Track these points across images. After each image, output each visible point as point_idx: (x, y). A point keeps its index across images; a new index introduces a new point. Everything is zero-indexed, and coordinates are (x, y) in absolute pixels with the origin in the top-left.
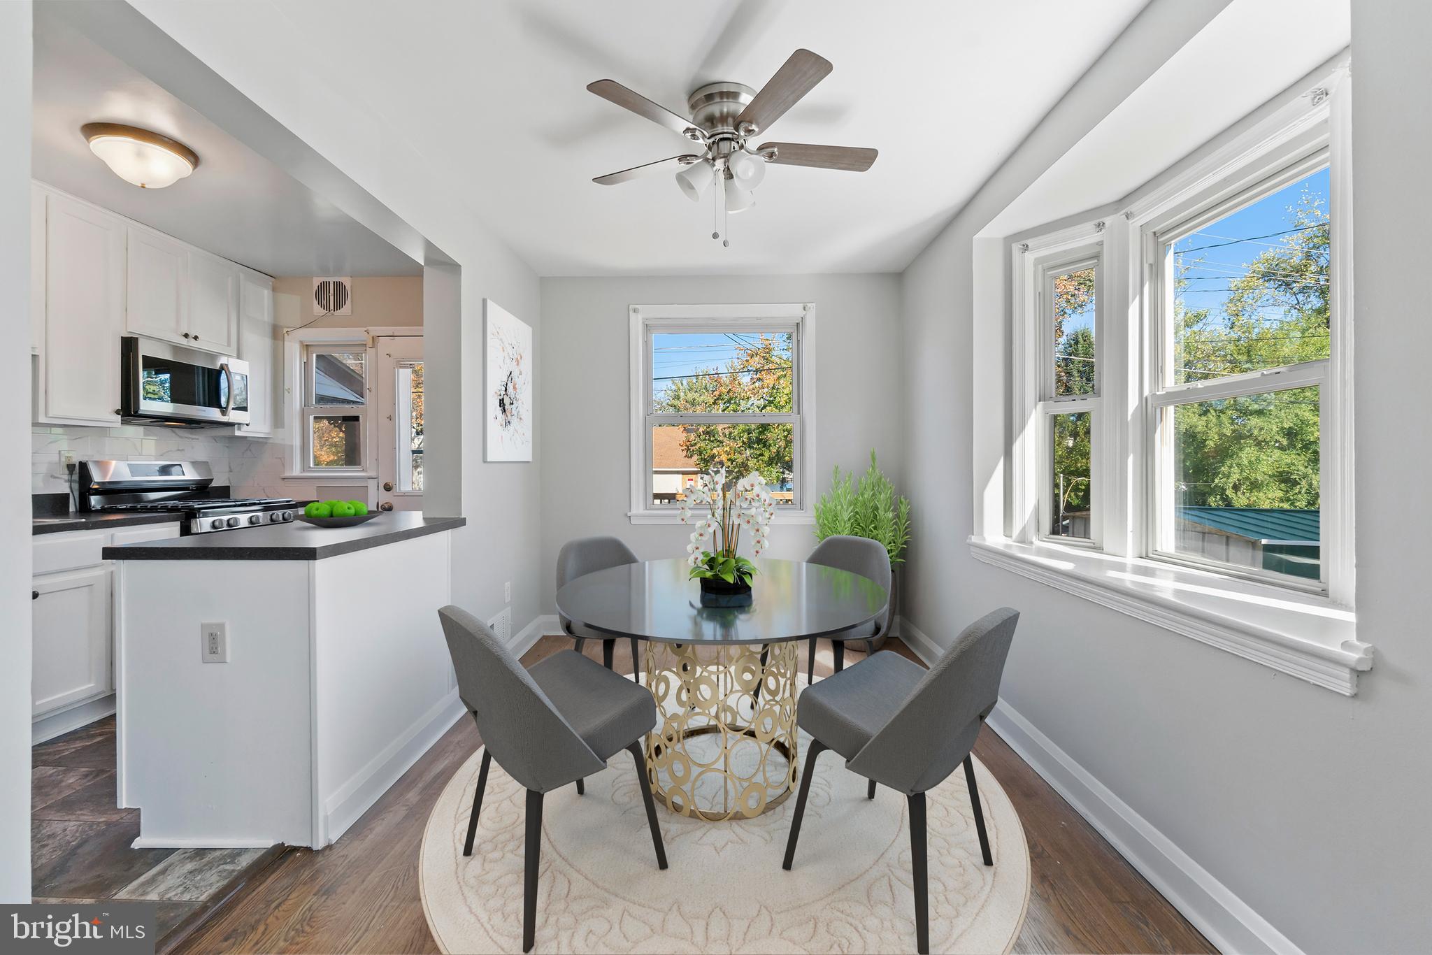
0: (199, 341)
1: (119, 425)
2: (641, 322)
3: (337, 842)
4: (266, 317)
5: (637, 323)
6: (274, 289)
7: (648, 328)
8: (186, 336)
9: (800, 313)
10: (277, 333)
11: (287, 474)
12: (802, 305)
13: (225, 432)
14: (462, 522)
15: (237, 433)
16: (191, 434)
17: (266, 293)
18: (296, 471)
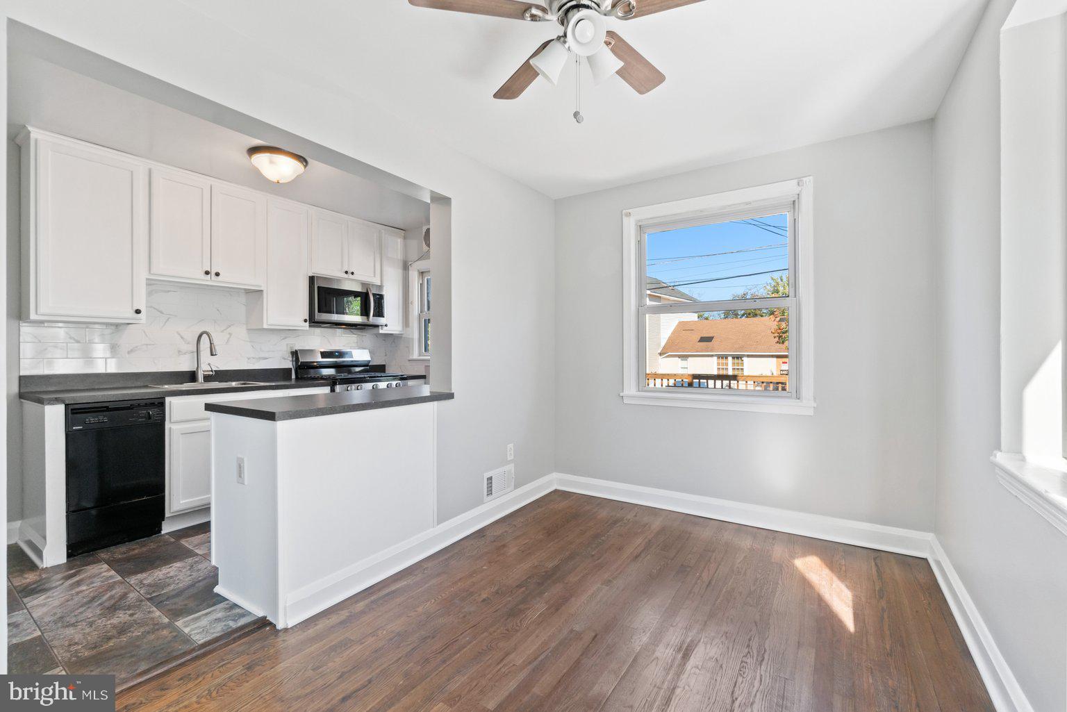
0: (354, 275)
1: (308, 328)
2: (634, 223)
3: (291, 628)
4: (399, 256)
5: (630, 226)
6: (405, 238)
7: (641, 228)
8: (346, 272)
9: (797, 190)
10: (406, 267)
11: (411, 358)
12: (796, 181)
13: (374, 331)
14: (450, 396)
15: (381, 331)
16: (362, 332)
17: (399, 241)
18: (415, 356)
